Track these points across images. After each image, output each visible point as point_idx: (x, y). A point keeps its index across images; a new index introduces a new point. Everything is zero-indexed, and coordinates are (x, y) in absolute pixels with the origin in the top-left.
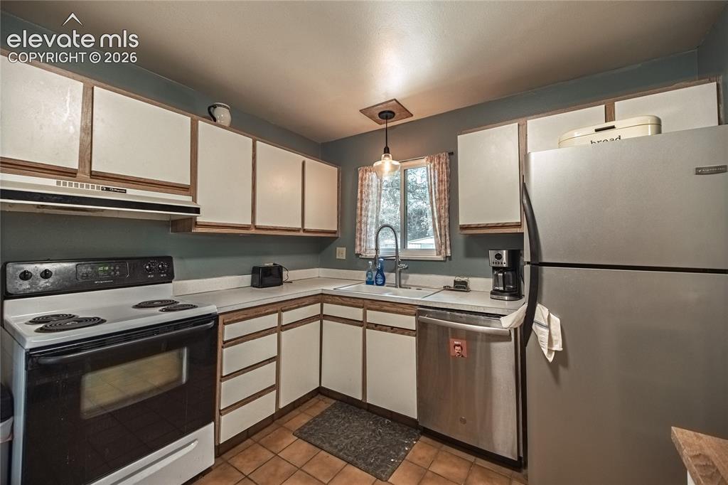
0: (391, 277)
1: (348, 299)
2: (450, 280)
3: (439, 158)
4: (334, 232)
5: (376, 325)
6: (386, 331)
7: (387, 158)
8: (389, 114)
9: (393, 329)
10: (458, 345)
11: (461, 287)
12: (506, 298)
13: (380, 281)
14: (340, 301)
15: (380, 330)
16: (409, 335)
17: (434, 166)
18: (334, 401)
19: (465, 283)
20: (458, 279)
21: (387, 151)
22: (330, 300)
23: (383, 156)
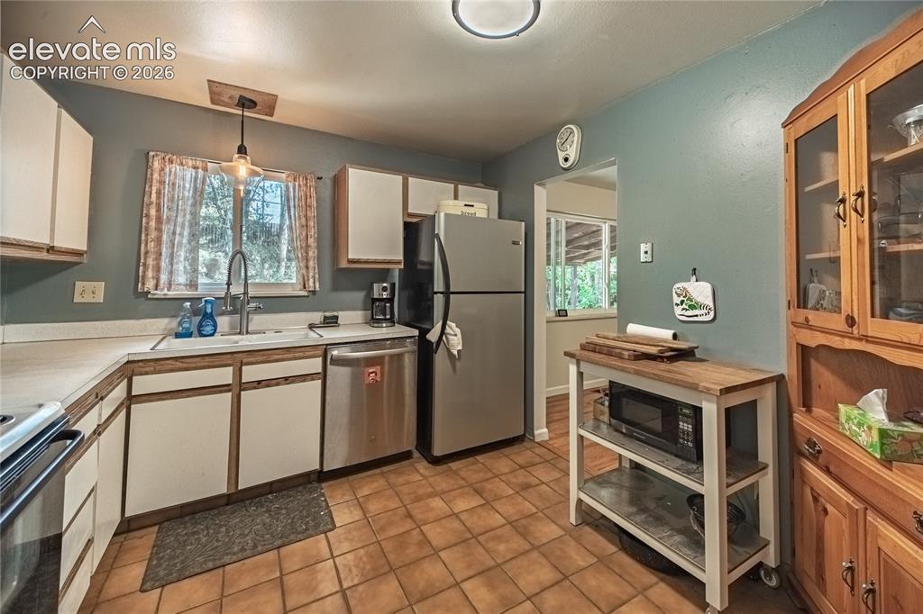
0: (222, 322)
1: (198, 359)
2: (317, 317)
3: (306, 179)
4: (79, 254)
5: (259, 382)
6: (278, 384)
7: (243, 161)
8: (247, 103)
9: (288, 380)
10: (372, 373)
11: (331, 322)
12: (384, 325)
13: (209, 329)
14: (179, 364)
15: (268, 386)
16: (313, 380)
17: (299, 186)
18: (156, 528)
19: (336, 317)
20: (328, 314)
21: (242, 150)
22: (147, 369)
23: (237, 156)
